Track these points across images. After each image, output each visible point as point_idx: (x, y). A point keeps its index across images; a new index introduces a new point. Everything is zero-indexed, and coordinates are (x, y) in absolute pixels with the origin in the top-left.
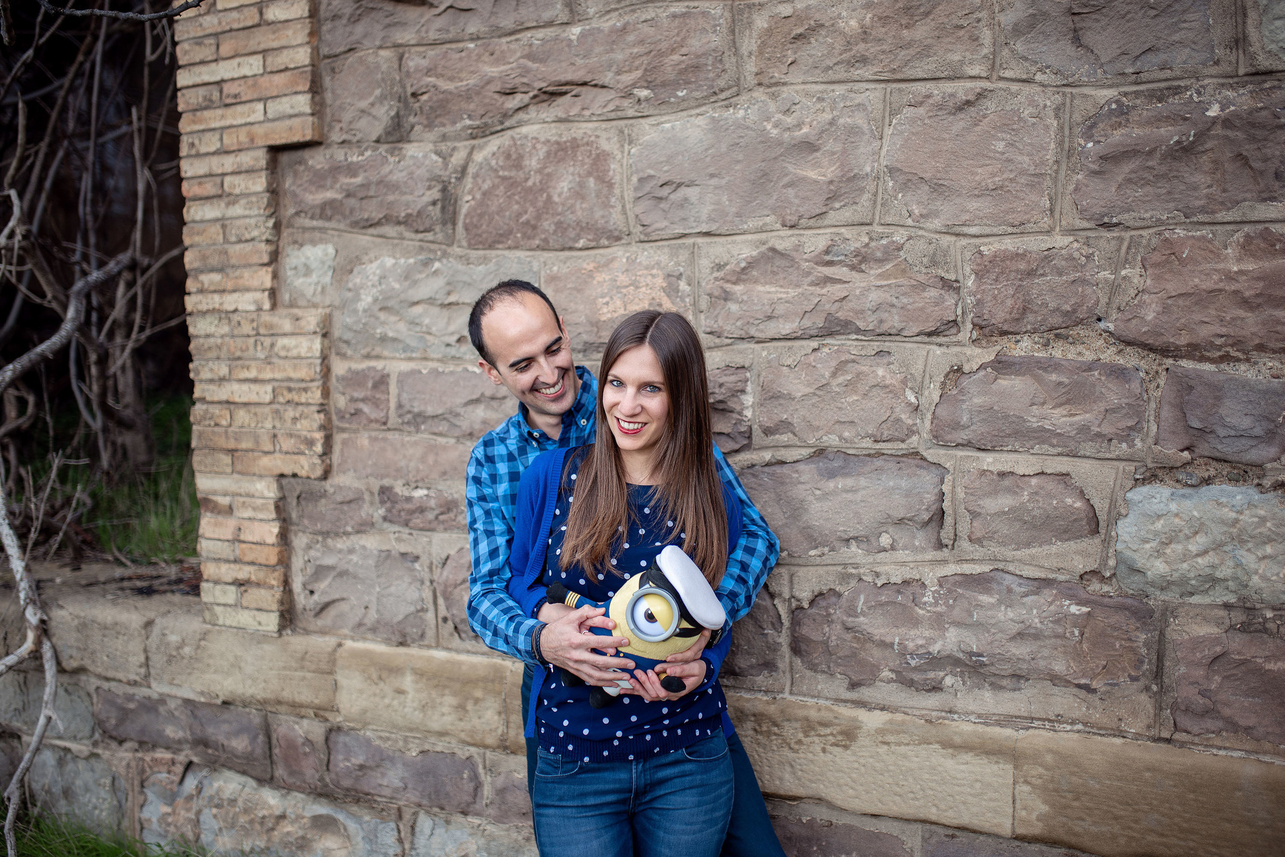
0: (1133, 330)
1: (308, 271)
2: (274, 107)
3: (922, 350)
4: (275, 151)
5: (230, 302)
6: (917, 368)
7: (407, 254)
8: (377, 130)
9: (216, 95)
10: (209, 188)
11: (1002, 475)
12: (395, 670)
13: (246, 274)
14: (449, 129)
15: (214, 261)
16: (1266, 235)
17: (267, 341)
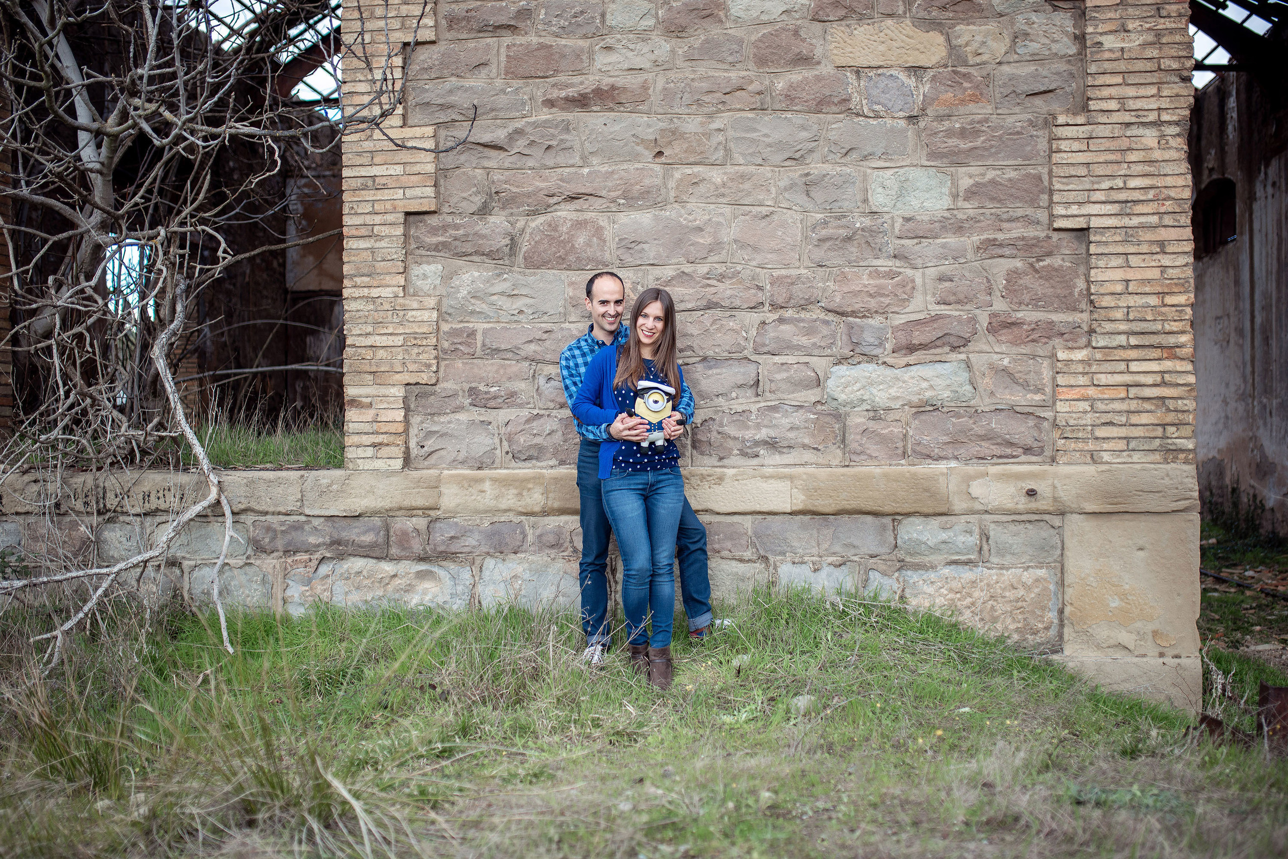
0: (831, 306)
1: (425, 277)
2: (409, 193)
3: (749, 315)
4: (408, 214)
5: (375, 292)
6: (747, 322)
7: (487, 270)
8: (474, 208)
9: (370, 183)
10: (363, 231)
11: (782, 364)
12: (481, 480)
13: (388, 277)
14: (515, 210)
15: (365, 271)
16: (876, 271)
17: (401, 313)
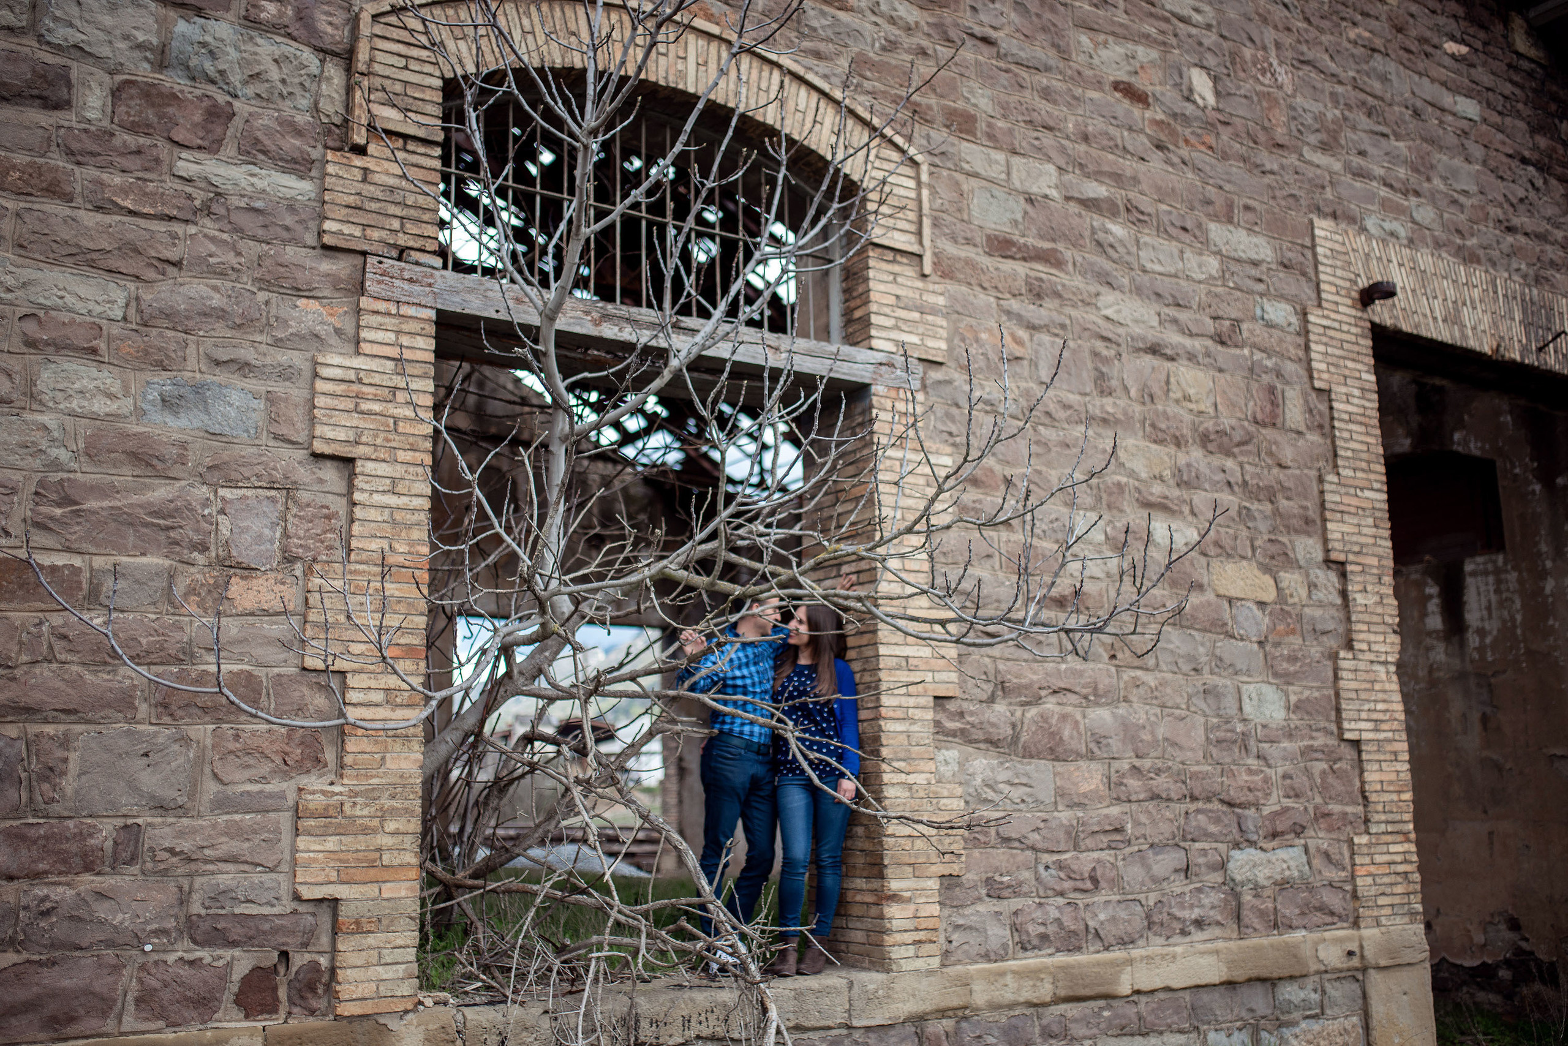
0: (1226, 798)
1: (947, 763)
2: (939, 676)
4: (936, 698)
5: (911, 779)
7: (992, 758)
8: (985, 697)
9: (904, 663)
10: (899, 714)
11: (1201, 850)
12: (1002, 974)
13: (922, 763)
14: (1013, 700)
15: (902, 755)
16: (1249, 769)
17: (935, 801)
